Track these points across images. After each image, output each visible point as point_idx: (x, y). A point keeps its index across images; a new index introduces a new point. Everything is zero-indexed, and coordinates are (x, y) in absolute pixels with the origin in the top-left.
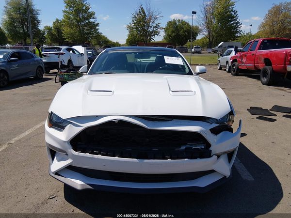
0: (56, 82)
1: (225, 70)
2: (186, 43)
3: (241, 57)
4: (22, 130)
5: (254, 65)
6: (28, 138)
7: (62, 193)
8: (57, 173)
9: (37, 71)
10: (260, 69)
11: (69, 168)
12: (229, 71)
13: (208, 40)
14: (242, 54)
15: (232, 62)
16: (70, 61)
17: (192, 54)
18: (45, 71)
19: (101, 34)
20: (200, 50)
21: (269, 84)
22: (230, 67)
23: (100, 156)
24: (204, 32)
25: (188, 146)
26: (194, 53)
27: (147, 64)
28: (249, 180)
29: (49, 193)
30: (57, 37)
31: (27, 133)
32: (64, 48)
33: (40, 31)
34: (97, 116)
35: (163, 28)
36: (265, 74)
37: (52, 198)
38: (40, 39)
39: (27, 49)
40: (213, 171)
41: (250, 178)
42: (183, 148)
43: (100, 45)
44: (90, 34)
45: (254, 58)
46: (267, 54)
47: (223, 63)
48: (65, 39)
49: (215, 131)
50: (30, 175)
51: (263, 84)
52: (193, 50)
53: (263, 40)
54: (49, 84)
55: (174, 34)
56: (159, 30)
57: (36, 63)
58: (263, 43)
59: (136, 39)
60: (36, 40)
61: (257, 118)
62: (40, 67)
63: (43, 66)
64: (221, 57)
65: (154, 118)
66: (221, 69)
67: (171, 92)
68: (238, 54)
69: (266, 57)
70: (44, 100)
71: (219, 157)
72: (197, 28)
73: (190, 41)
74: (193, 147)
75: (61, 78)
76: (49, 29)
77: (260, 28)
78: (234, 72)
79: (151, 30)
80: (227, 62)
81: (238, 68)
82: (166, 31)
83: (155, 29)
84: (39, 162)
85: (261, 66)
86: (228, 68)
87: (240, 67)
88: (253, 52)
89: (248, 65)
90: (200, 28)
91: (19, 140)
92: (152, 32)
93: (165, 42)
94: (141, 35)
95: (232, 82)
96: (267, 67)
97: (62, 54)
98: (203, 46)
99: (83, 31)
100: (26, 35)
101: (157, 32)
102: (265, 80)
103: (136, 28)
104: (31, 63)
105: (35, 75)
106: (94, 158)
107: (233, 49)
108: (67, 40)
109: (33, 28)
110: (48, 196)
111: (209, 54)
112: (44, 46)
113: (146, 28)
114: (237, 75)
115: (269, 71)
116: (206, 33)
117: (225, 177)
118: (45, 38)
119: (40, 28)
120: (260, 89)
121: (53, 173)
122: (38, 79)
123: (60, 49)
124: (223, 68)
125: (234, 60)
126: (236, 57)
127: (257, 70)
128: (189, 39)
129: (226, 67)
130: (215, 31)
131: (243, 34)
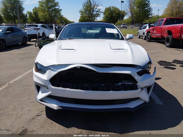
0: (36, 46)
1: (143, 38)
2: (117, 22)
3: (153, 30)
4: (17, 75)
5: (161, 35)
6: (21, 80)
7: (44, 112)
8: (41, 100)
9: (23, 40)
10: (165, 37)
11: (49, 97)
12: (145, 39)
13: (131, 19)
14: (153, 28)
15: (147, 33)
16: (44, 34)
17: (121, 29)
18: (28, 40)
19: (63, 16)
20: (126, 26)
21: (170, 46)
22: (145, 37)
23: (68, 89)
24: (129, 15)
25: (123, 83)
26: (122, 28)
27: (94, 34)
28: (160, 104)
29: (37, 113)
30: (35, 18)
31: (19, 77)
32: (39, 25)
33: (24, 14)
34: (66, 65)
35: (102, 12)
36: (168, 40)
37: (38, 116)
38: (24, 19)
39: (16, 26)
40: (138, 98)
41: (161, 103)
42: (120, 84)
43: (62, 23)
44: (56, 16)
45: (161, 31)
46: (169, 28)
47: (141, 34)
48: (40, 19)
49: (140, 74)
50: (23, 102)
51: (167, 47)
52: (122, 26)
53: (167, 19)
54: (32, 48)
55: (109, 16)
56: (100, 13)
57: (23, 34)
58: (167, 21)
59: (85, 19)
60: (22, 21)
61: (164, 67)
62: (25, 37)
63: (27, 37)
64: (140, 30)
65: (102, 65)
66: (140, 38)
67: (112, 50)
68: (151, 28)
69: (168, 30)
70: (29, 58)
71: (142, 89)
72: (124, 12)
73: (120, 20)
74: (126, 84)
75: (39, 44)
76: (30, 13)
77: (164, 12)
78: (148, 39)
79: (95, 13)
80: (144, 33)
81: (151, 37)
82: (104, 14)
83: (97, 13)
84: (28, 94)
85: (166, 36)
86: (144, 37)
87: (152, 36)
88: (160, 27)
89: (157, 35)
90: (126, 12)
91: (15, 82)
92: (96, 15)
93: (104, 21)
94: (89, 17)
95: (147, 45)
96: (170, 36)
97: (39, 29)
98: (128, 24)
99: (52, 14)
100: (15, 18)
101: (99, 14)
102: (168, 44)
103: (85, 12)
104: (20, 35)
105: (22, 42)
106: (65, 90)
107: (147, 25)
108: (41, 20)
109: (20, 13)
110: (36, 115)
111: (132, 29)
112: (27, 24)
113: (91, 12)
114: (150, 41)
115: (171, 39)
116: (130, 15)
117: (146, 102)
118: (27, 19)
119: (24, 13)
120: (165, 50)
121: (39, 100)
122: (24, 45)
123: (37, 26)
124: (141, 37)
125: (148, 32)
126: (149, 30)
127: (163, 38)
128: (119, 19)
129: (143, 36)
130: (136, 14)
131: (153, 16)
